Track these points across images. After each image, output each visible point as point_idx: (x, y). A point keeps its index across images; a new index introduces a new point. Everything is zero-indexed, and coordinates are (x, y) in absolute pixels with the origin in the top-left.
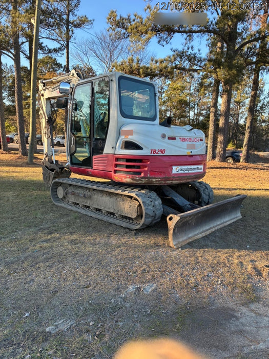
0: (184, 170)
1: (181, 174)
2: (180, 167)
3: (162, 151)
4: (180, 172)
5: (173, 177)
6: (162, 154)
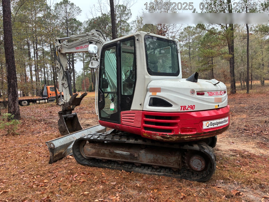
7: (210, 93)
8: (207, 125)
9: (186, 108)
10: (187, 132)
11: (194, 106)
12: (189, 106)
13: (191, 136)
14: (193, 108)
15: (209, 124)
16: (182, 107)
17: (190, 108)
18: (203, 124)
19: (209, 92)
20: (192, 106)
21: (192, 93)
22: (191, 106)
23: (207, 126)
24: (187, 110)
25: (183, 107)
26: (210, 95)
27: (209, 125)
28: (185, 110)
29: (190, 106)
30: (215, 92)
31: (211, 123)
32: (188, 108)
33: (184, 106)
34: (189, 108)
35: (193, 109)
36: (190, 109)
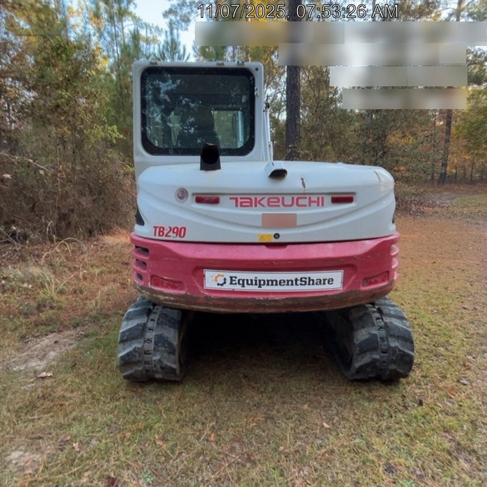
0: (243, 282)
1: (233, 292)
2: (227, 275)
3: (180, 231)
4: (228, 287)
5: (207, 298)
6: (178, 239)
7: (241, 198)
8: (216, 281)
9: (165, 232)
10: (163, 287)
11: (183, 230)
12: (170, 228)
13: (172, 298)
14: (182, 235)
15: (225, 279)
16: (156, 228)
17: (174, 232)
18: (204, 276)
19: (239, 197)
20: (179, 228)
21: (181, 198)
22: (177, 228)
23: (218, 284)
24: (166, 236)
25: (158, 229)
26: (241, 206)
27: (225, 283)
28: (162, 235)
29: (174, 228)
30: (267, 197)
31: (231, 278)
32: (169, 232)
33: (160, 228)
34: (171, 232)
35: (180, 236)
36: (175, 235)
